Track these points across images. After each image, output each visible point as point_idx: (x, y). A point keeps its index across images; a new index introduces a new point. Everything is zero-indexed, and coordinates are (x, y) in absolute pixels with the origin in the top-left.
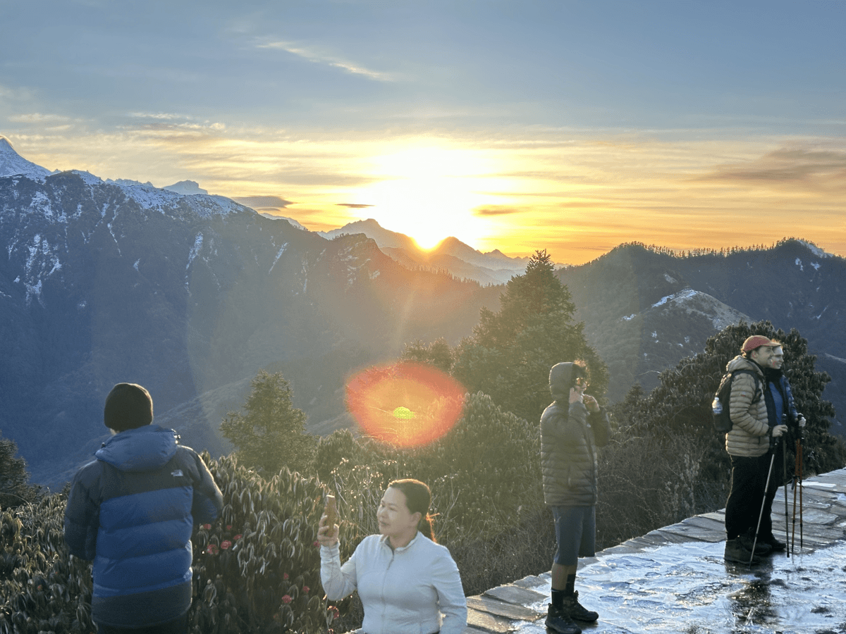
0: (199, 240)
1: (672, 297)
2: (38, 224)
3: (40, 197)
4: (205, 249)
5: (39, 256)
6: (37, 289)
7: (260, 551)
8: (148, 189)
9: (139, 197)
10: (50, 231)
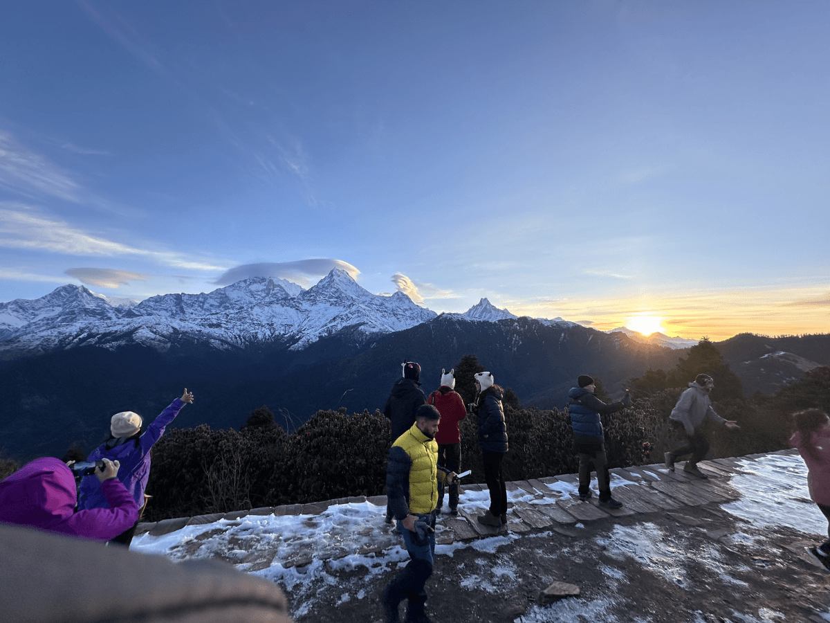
0: (563, 335)
1: (770, 354)
2: (515, 331)
3: (516, 324)
4: (565, 337)
5: (516, 340)
6: (515, 349)
7: (617, 432)
8: (546, 320)
9: (544, 323)
10: (518, 333)
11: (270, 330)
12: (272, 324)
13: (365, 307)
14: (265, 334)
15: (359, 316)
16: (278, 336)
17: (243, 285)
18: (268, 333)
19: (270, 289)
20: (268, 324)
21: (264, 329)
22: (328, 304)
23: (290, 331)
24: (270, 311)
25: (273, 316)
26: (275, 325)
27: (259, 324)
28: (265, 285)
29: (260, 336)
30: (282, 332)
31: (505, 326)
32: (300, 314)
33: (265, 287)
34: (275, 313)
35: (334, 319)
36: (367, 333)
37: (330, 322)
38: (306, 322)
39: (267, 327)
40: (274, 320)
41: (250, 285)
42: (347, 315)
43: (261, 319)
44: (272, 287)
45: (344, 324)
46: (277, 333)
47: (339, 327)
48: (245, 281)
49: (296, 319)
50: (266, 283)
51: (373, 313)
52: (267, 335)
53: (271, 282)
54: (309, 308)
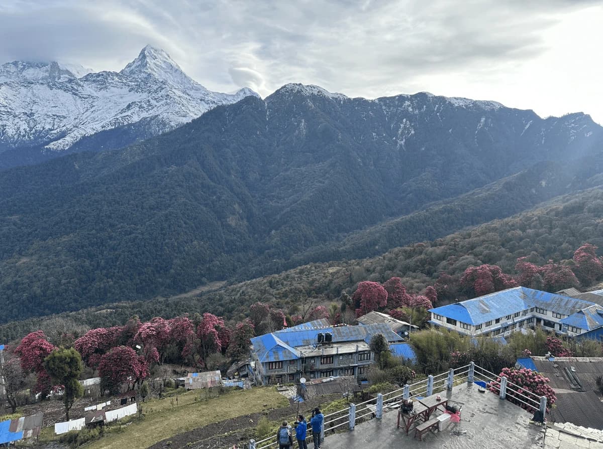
0: (483, 120)
2: (406, 114)
3: (407, 103)
4: (486, 124)
5: (405, 128)
6: (402, 142)
9: (453, 102)
10: (410, 117)
11: (28, 123)
12: (32, 114)
13: (182, 95)
14: (18, 128)
15: (167, 104)
16: (40, 132)
17: (13, 69)
18: (24, 126)
19: (54, 78)
20: (25, 114)
21: (17, 120)
22: (126, 89)
23: (62, 125)
24: (30, 94)
25: (35, 102)
26: (36, 115)
27: (8, 113)
28: (47, 71)
29: (10, 131)
30: (47, 127)
31: (389, 107)
32: (79, 101)
33: (47, 74)
34: (38, 97)
35: (129, 107)
36: (172, 124)
37: (123, 111)
38: (88, 113)
39: (24, 117)
40: (35, 108)
41: (23, 69)
42: (149, 101)
43: (13, 106)
44: (56, 74)
45: (144, 115)
46: (39, 127)
47: (136, 119)
48: (15, 64)
49: (72, 108)
50: (48, 67)
51: (194, 103)
52: (22, 129)
53: (55, 65)
54: (95, 94)
